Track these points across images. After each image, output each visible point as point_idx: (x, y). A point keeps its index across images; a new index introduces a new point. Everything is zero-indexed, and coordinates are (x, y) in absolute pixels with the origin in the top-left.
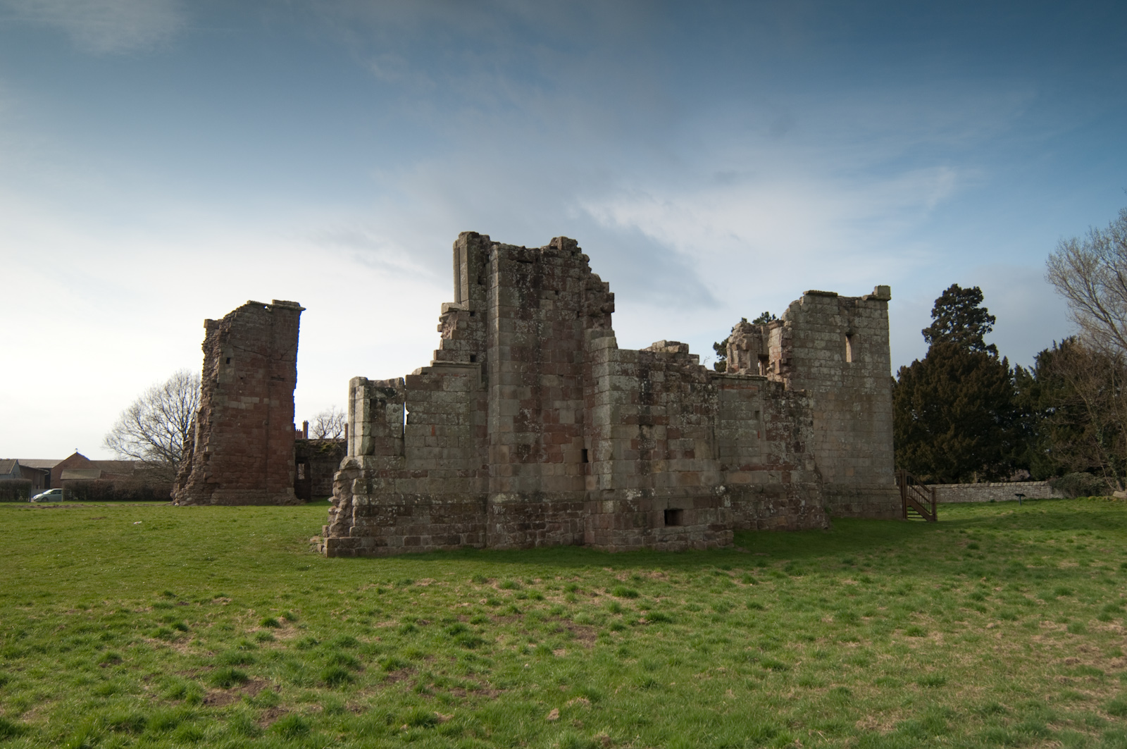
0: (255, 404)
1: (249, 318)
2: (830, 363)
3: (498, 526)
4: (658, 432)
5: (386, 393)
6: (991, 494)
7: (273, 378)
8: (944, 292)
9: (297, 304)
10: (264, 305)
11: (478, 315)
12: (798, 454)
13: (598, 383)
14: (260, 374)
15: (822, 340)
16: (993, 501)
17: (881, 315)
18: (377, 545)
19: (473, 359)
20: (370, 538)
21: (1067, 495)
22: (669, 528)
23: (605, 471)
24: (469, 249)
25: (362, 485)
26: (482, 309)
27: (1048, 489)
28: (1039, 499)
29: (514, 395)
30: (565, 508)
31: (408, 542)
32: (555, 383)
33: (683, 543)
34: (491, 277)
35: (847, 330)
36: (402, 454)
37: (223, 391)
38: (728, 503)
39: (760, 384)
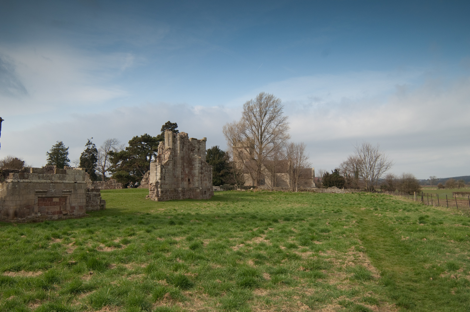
3: (180, 195)
4: (203, 175)
5: (163, 166)
11: (173, 149)
17: (205, 144)
19: (173, 159)
21: (224, 190)
22: (205, 195)
23: (196, 183)
25: (160, 186)
27: (219, 188)
29: (181, 167)
30: (187, 191)
33: (207, 197)
34: (177, 141)
36: (164, 180)
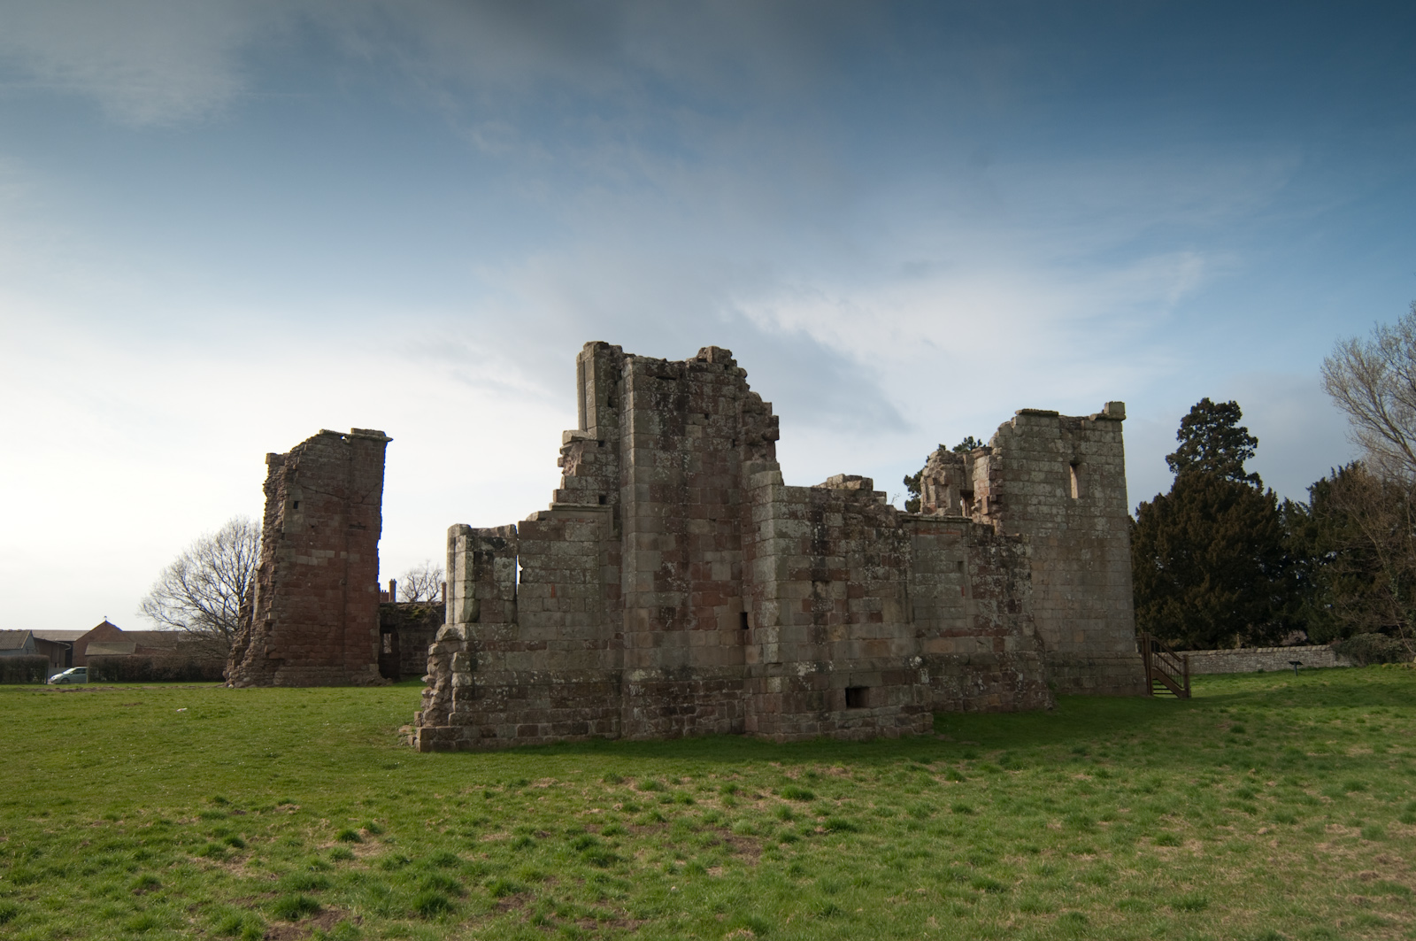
0: (329, 559)
1: (321, 451)
2: (1051, 500)
3: (636, 710)
4: (836, 589)
5: (493, 544)
6: (1258, 662)
7: (352, 526)
8: (1193, 408)
9: (383, 434)
10: (340, 435)
11: (608, 446)
12: (1012, 616)
13: (759, 529)
14: (336, 521)
15: (1040, 471)
16: (1261, 671)
17: (1114, 438)
18: (483, 736)
19: (602, 500)
20: (474, 728)
21: (1355, 662)
22: (852, 711)
23: (770, 639)
24: (596, 362)
25: (464, 660)
26: (613, 438)
27: (1331, 655)
28: (1320, 668)
29: (655, 545)
30: (720, 687)
31: (522, 732)
32: (706, 529)
33: (869, 729)
34: (625, 398)
35: (1072, 458)
36: (515, 621)
37: (289, 542)
38: (925, 679)
39: (963, 527)
